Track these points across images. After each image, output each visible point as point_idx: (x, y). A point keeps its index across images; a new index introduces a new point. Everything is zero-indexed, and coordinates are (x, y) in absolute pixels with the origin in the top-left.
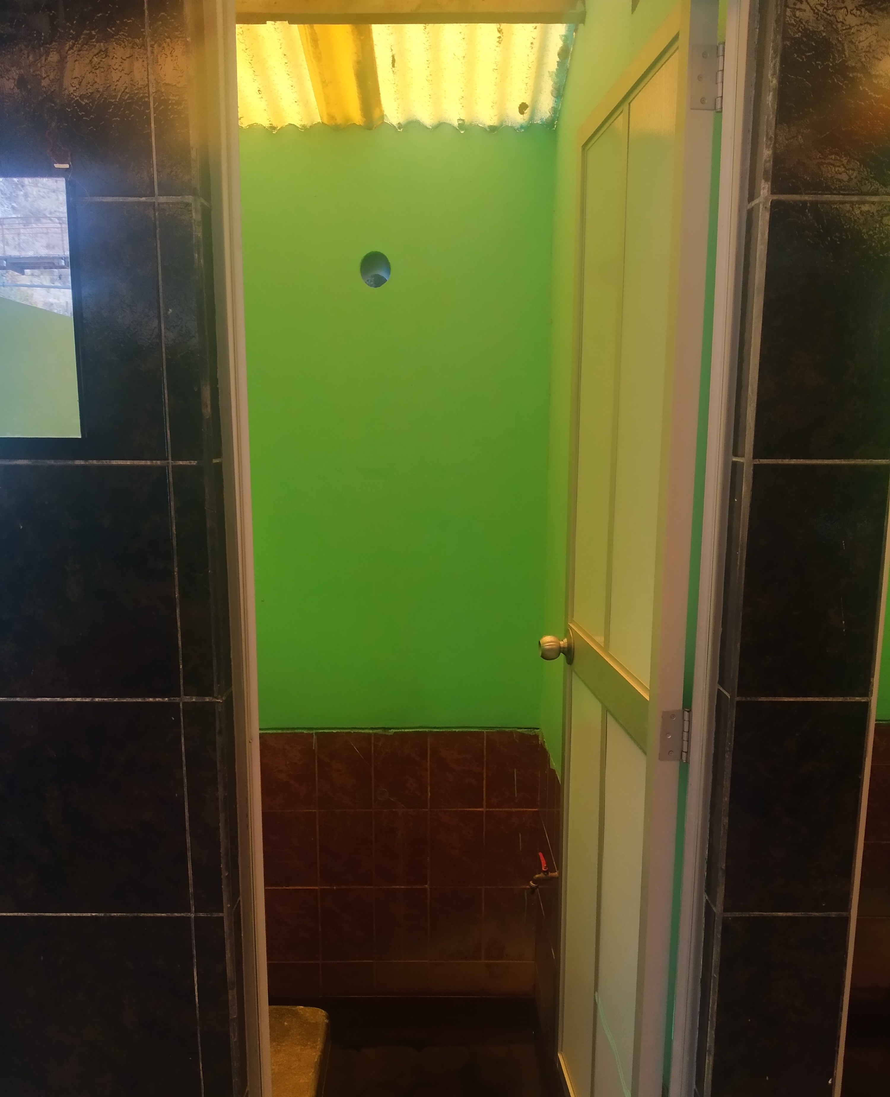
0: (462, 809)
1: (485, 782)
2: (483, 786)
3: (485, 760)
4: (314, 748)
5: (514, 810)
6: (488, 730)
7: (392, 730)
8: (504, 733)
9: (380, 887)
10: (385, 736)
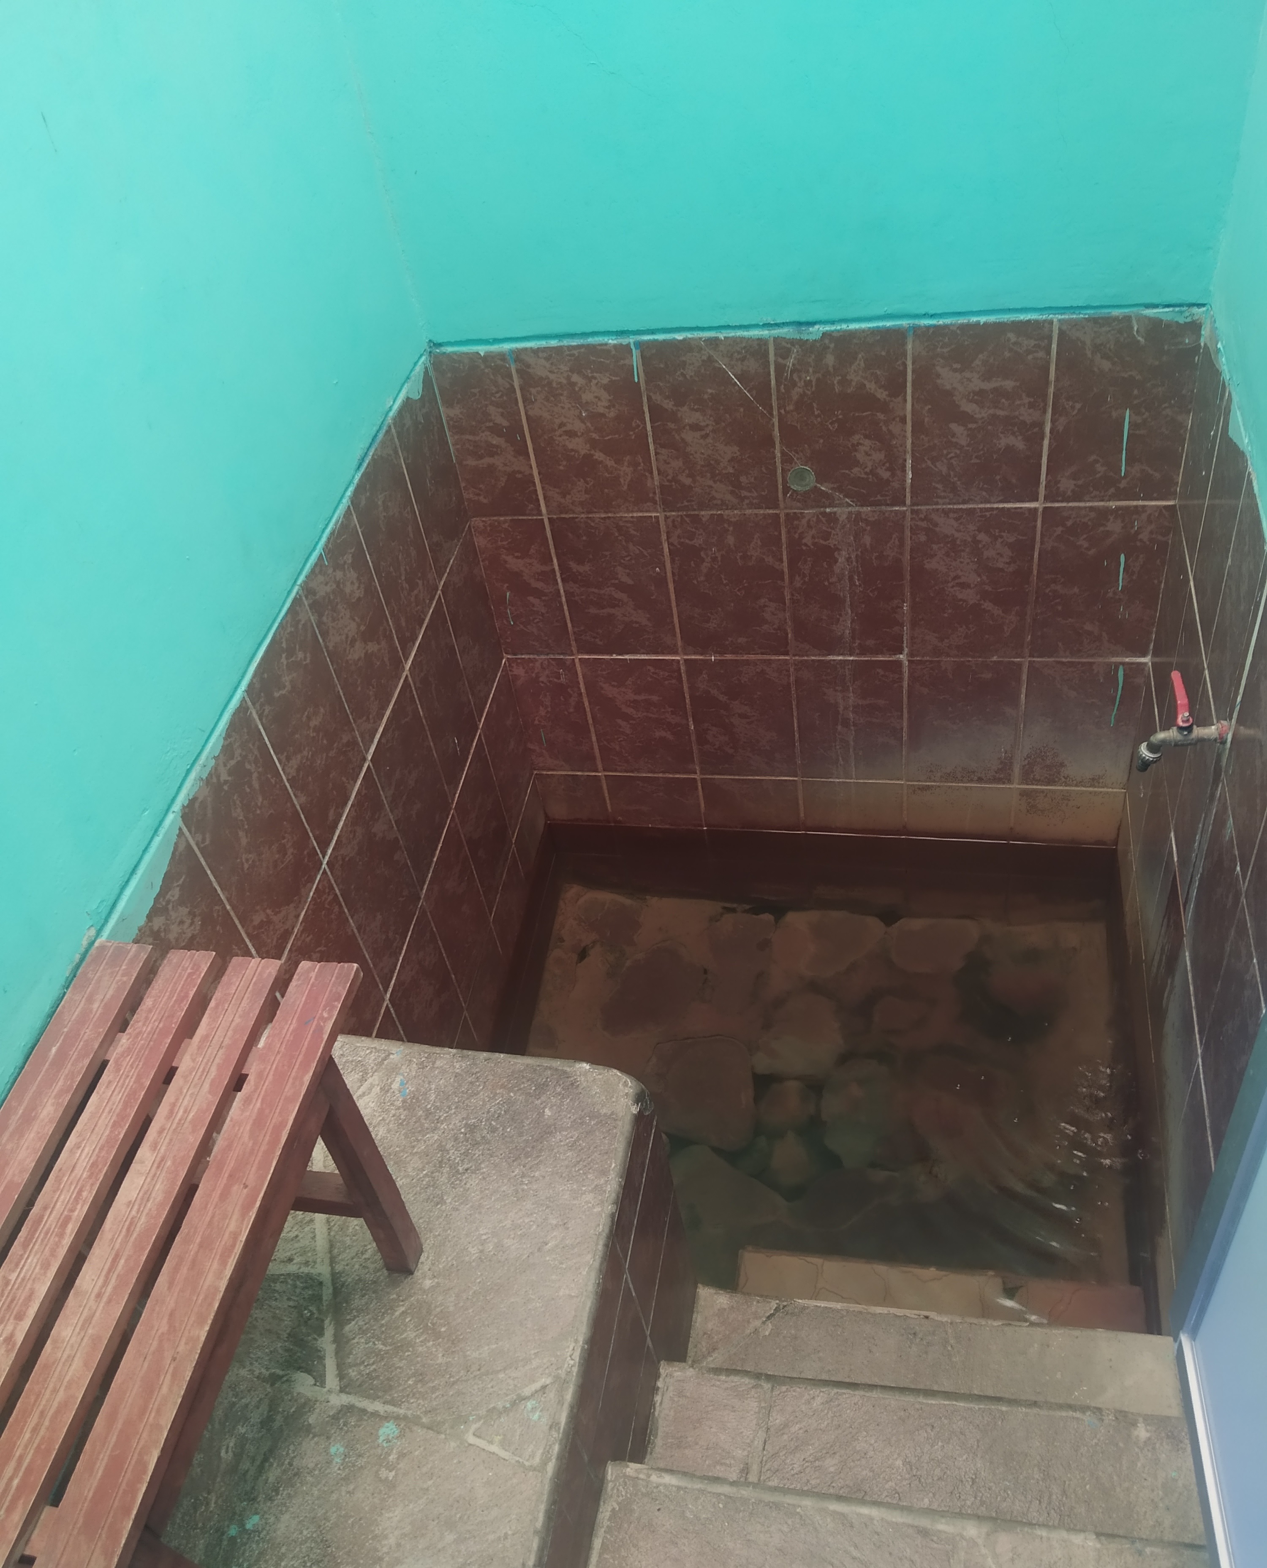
0: (988, 506)
1: (1046, 442)
2: (1041, 452)
3: (1051, 390)
4: (636, 380)
5: (1113, 504)
6: (1064, 314)
7: (817, 327)
8: (1108, 321)
9: (806, 658)
10: (802, 343)
